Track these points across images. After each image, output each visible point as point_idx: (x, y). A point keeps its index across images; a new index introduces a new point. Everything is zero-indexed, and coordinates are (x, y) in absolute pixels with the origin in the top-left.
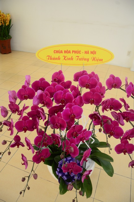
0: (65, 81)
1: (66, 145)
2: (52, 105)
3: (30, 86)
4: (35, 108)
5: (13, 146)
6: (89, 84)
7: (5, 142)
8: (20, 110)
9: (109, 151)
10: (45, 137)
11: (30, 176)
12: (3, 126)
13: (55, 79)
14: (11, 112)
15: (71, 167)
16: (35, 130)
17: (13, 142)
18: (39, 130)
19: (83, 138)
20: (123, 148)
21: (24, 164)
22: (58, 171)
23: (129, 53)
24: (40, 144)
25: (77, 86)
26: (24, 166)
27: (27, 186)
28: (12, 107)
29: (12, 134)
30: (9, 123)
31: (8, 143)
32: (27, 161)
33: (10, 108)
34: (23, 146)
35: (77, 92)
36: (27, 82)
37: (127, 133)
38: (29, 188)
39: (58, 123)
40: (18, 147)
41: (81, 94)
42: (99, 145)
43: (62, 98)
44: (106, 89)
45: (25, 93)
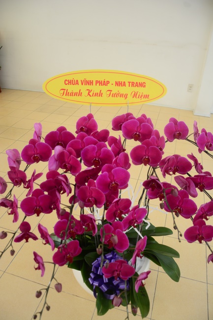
0: (99, 129)
2: (80, 169)
3: (42, 141)
4: (52, 175)
5: (18, 240)
6: (139, 133)
7: (4, 235)
8: (27, 180)
9: (179, 239)
10: (71, 222)
11: (49, 287)
13: (82, 128)
14: (13, 185)
15: (116, 268)
16: (55, 211)
17: (19, 233)
18: (61, 211)
19: (133, 220)
20: (198, 232)
21: (39, 268)
22: (91, 278)
23: (190, 87)
24: (64, 233)
25: (118, 138)
26: (40, 271)
27: (46, 305)
28: (14, 176)
29: (16, 219)
30: (11, 202)
31: (10, 236)
32: (43, 262)
33: (11, 178)
34: (35, 238)
35: (119, 148)
36: (38, 133)
37: (202, 208)
38: (48, 308)
40: (27, 241)
41: (125, 150)
42: (155, 233)
43: (96, 157)
44: (166, 140)
45: (35, 151)
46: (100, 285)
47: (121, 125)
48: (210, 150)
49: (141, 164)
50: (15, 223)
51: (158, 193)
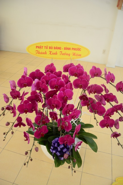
0: (57, 71)
1: (61, 121)
2: (48, 90)
3: (28, 76)
4: (34, 93)
5: (16, 126)
6: (77, 73)
7: (8, 124)
8: (20, 96)
9: (97, 124)
10: (43, 116)
11: (31, 149)
12: (5, 110)
13: (48, 70)
14: (12, 99)
15: (66, 139)
16: (34, 112)
17: (16, 122)
18: (38, 111)
19: (74, 116)
20: (106, 123)
22: (52, 149)
23: (104, 51)
24: (40, 122)
25: (67, 75)
26: (27, 141)
27: (30, 158)
28: (13, 94)
29: (15, 115)
31: (11, 124)
32: (29, 137)
33: (11, 95)
34: (24, 125)
35: (67, 80)
36: (25, 72)
38: (31, 160)
39: (55, 104)
40: (20, 127)
41: (70, 81)
42: (84, 127)
43: (56, 85)
44: (90, 77)
45: (25, 82)
46: (56, 152)
47: (68, 69)
48: (112, 82)
49: (78, 88)
50: (14, 117)
51: (86, 103)
